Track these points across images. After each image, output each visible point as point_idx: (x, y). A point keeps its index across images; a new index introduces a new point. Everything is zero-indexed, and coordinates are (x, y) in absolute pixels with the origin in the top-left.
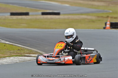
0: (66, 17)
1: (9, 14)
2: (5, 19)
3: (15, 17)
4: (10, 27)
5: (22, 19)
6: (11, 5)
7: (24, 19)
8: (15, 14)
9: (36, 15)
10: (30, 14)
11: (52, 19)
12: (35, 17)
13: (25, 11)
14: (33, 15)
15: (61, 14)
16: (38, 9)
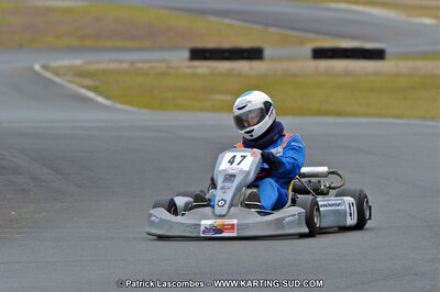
0: (405, 66)
1: (186, 54)
2: (163, 74)
3: (204, 67)
6: (212, 18)
7: (239, 75)
8: (207, 55)
9: (292, 58)
10: (267, 53)
11: (347, 73)
15: (387, 55)
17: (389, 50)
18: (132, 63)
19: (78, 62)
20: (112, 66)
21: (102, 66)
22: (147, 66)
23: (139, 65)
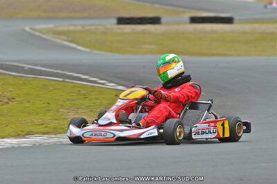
0: (248, 27)
1: (115, 21)
2: (105, 33)
3: (128, 28)
4: (118, 51)
5: (144, 32)
7: (150, 33)
8: (127, 21)
9: (178, 23)
10: (164, 20)
11: (213, 32)
12: (174, 28)
13: (150, 15)
14: (169, 23)
15: (235, 21)
16: (182, 9)
17: (236, 18)
18: (83, 26)
19: (51, 26)
20: (72, 28)
21: (65, 28)
22: (93, 28)
23: (88, 28)
